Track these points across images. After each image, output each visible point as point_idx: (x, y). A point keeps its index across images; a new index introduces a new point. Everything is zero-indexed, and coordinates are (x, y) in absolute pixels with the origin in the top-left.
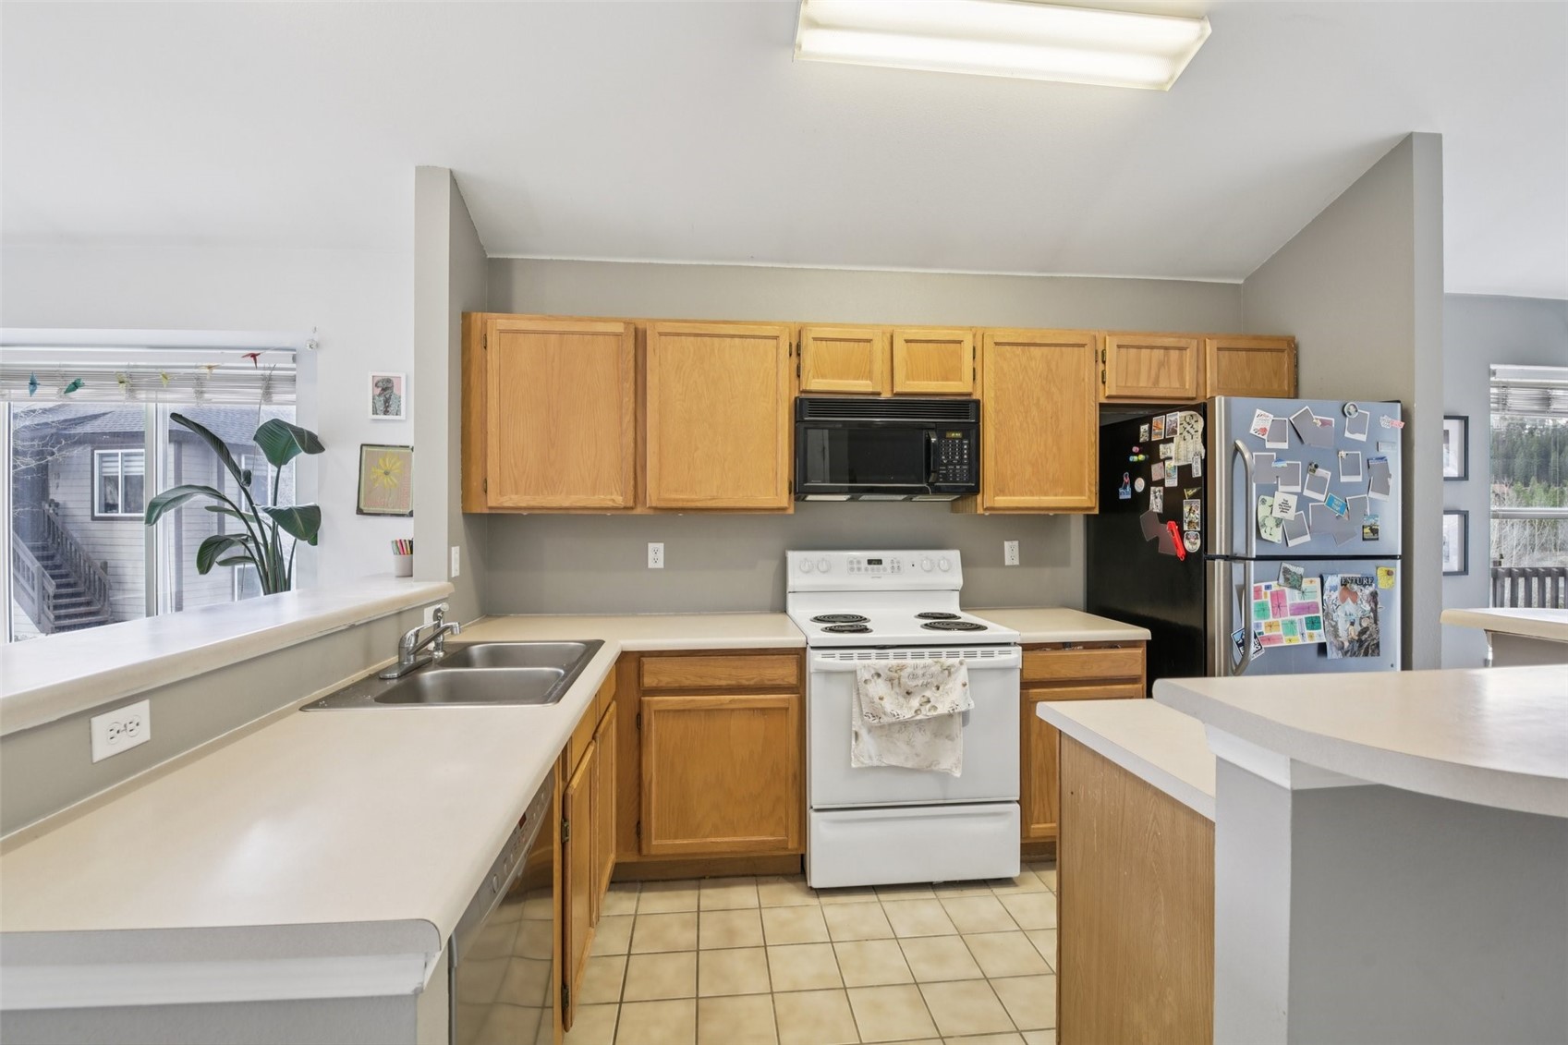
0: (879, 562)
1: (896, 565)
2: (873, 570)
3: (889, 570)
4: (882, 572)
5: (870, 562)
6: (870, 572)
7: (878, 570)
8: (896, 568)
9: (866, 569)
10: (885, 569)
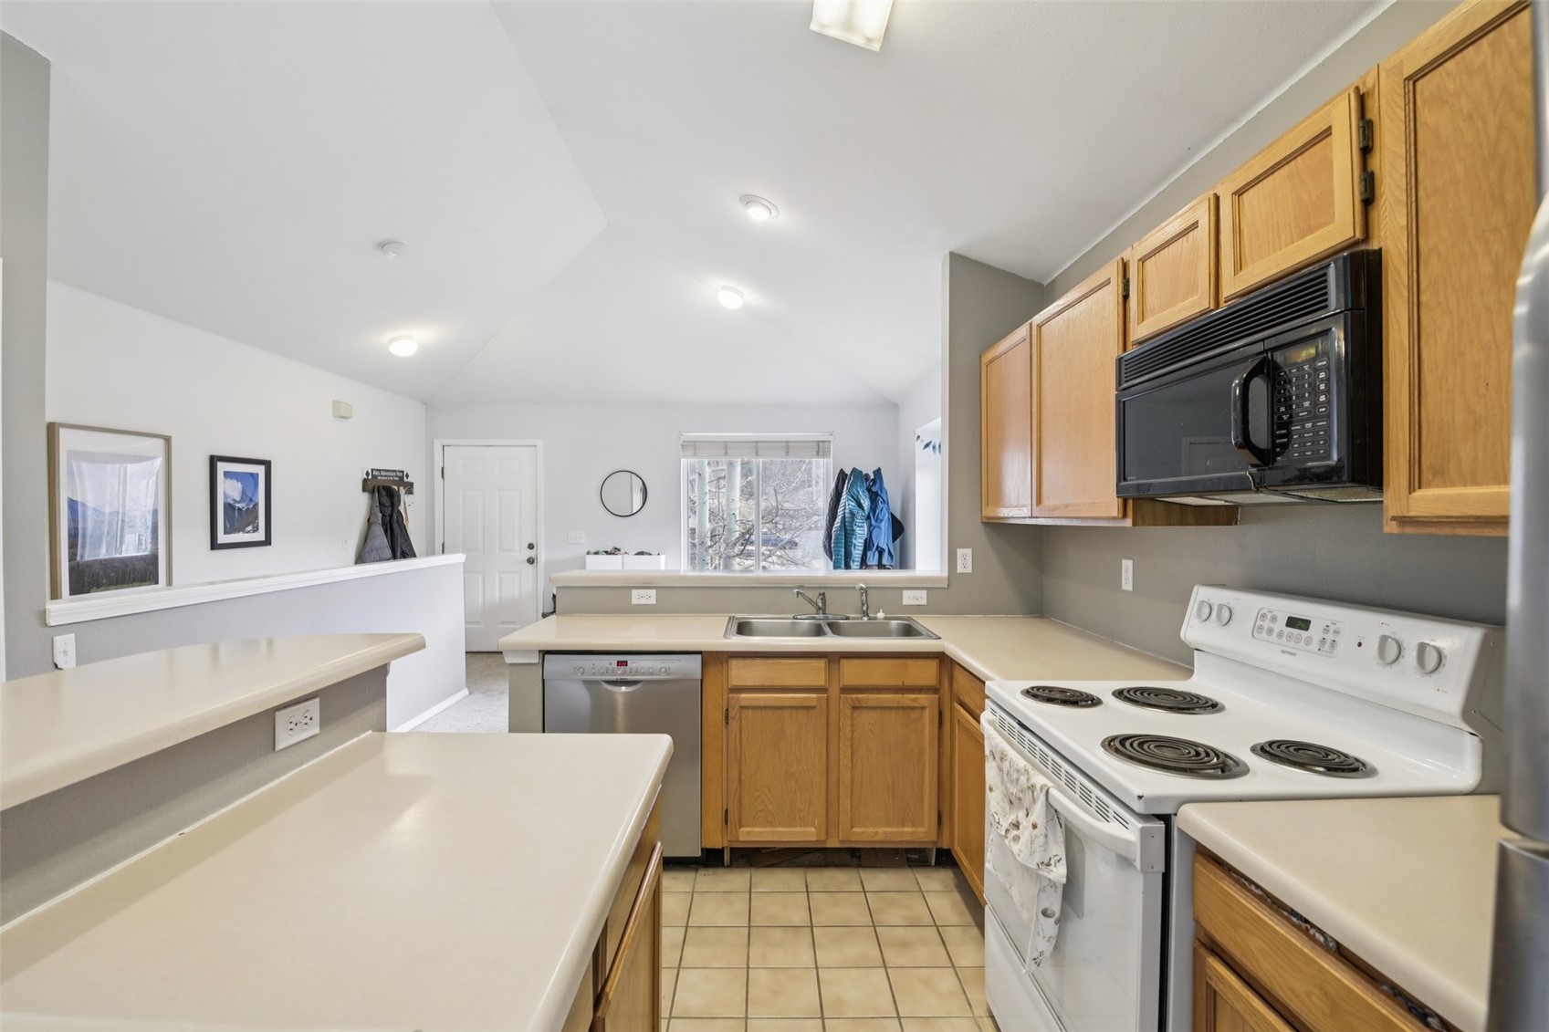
0: (1302, 624)
1: (1330, 637)
2: (1290, 637)
3: (1315, 645)
4: (1302, 644)
5: (1293, 622)
6: (1284, 640)
7: (1298, 640)
8: (1328, 645)
9: (1280, 635)
10: (1308, 641)
